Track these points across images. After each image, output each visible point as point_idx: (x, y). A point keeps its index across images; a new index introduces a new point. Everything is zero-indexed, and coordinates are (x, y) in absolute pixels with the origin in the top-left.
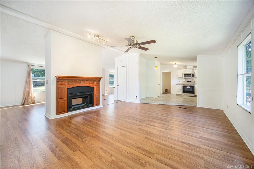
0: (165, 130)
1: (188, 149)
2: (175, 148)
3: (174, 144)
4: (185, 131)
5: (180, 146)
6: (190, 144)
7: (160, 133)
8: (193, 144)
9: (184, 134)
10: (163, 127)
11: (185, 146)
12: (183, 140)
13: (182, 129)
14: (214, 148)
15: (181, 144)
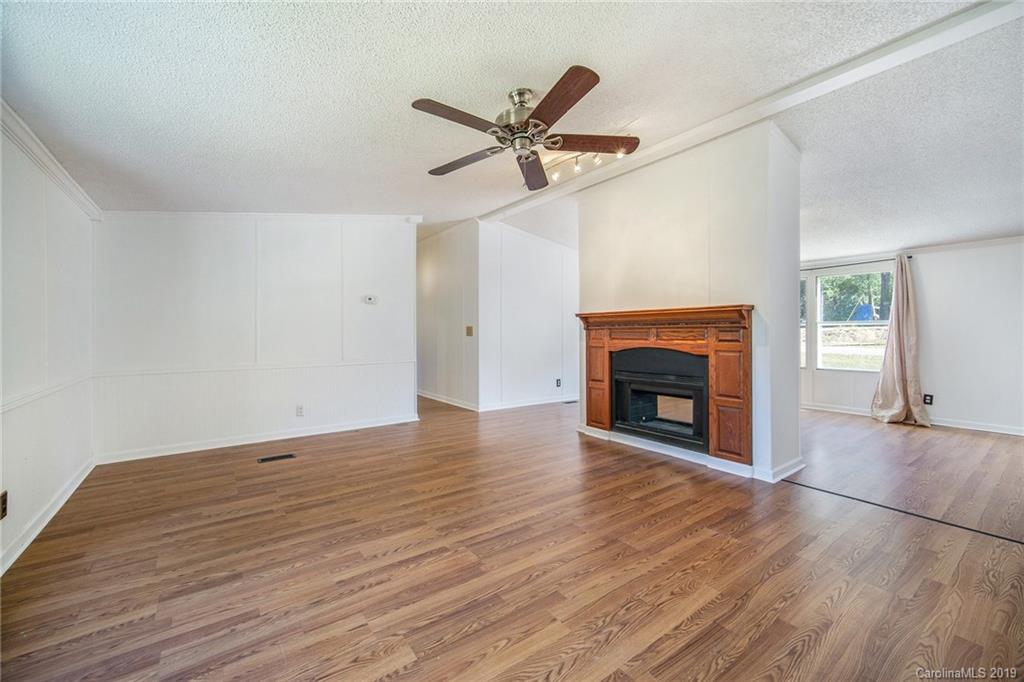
0: (343, 577)
1: (209, 570)
2: (249, 548)
3: (259, 556)
4: (254, 636)
5: (240, 562)
6: (207, 588)
7: (341, 553)
8: (189, 596)
9: (245, 618)
10: (371, 586)
11: (221, 572)
12: (237, 584)
13: (273, 640)
14: (98, 632)
15: (240, 569)
